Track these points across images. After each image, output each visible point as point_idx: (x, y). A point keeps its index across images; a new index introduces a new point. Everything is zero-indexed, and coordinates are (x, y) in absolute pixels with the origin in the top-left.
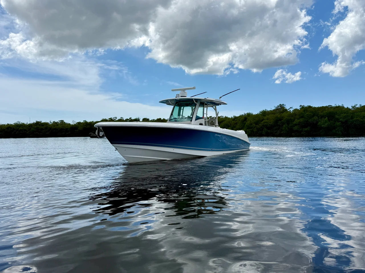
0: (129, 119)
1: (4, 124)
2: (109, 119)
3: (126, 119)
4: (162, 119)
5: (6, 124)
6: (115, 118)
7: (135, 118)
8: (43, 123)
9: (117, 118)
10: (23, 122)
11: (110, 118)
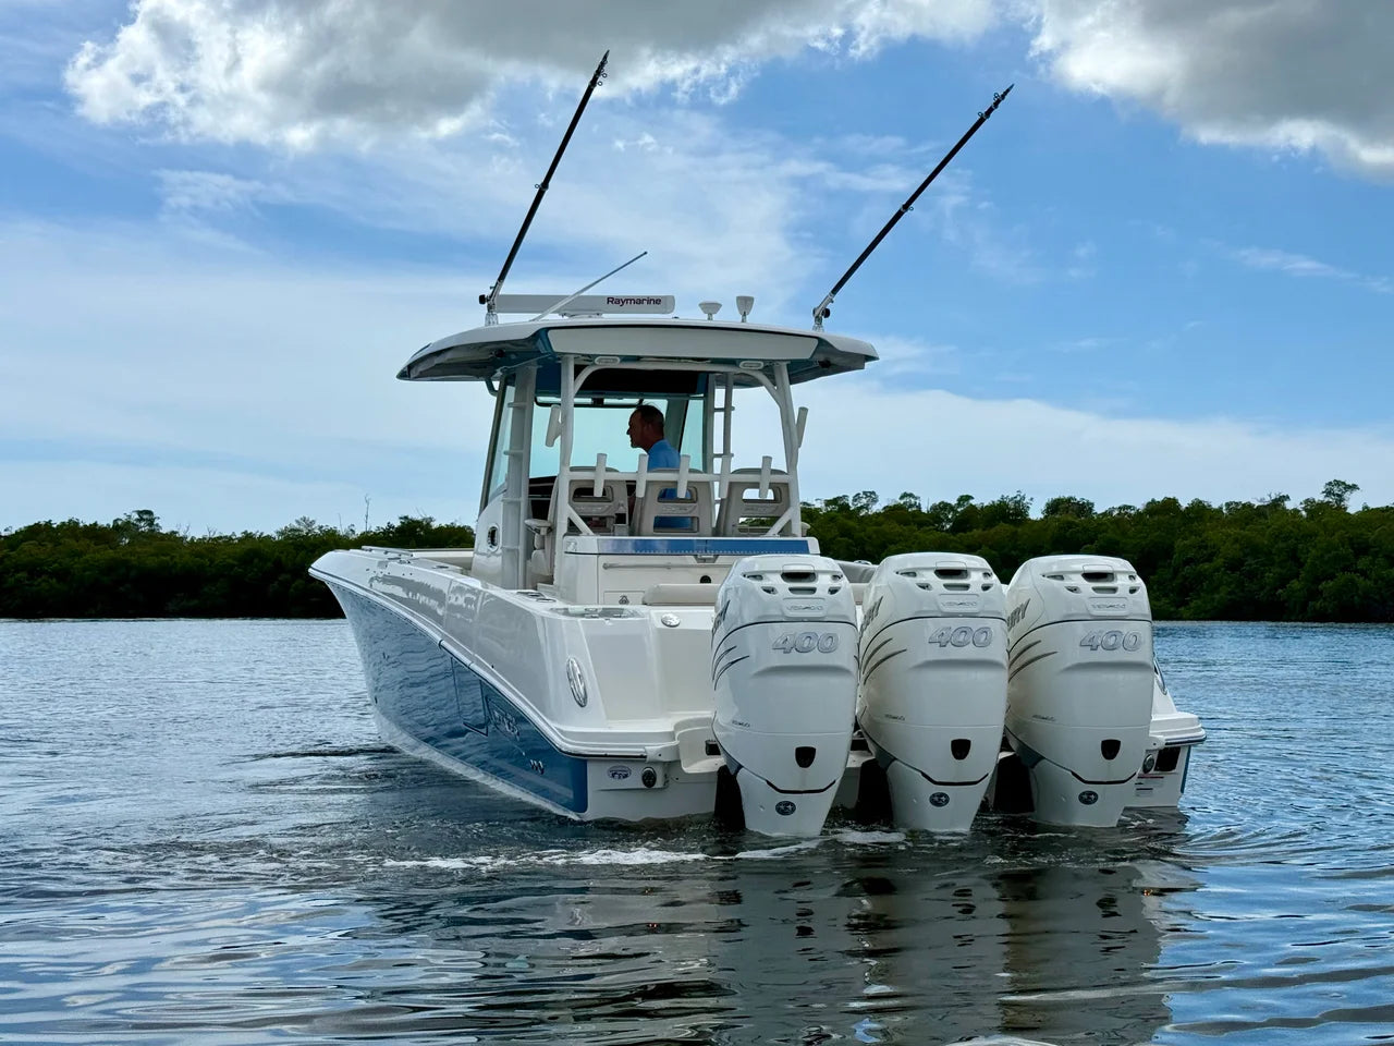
0: (954, 502)
1: (229, 534)
2: (828, 503)
3: (934, 508)
4: (1184, 503)
5: (239, 535)
6: (864, 501)
7: (996, 499)
8: (440, 529)
9: (875, 501)
10: (331, 526)
11: (834, 501)
